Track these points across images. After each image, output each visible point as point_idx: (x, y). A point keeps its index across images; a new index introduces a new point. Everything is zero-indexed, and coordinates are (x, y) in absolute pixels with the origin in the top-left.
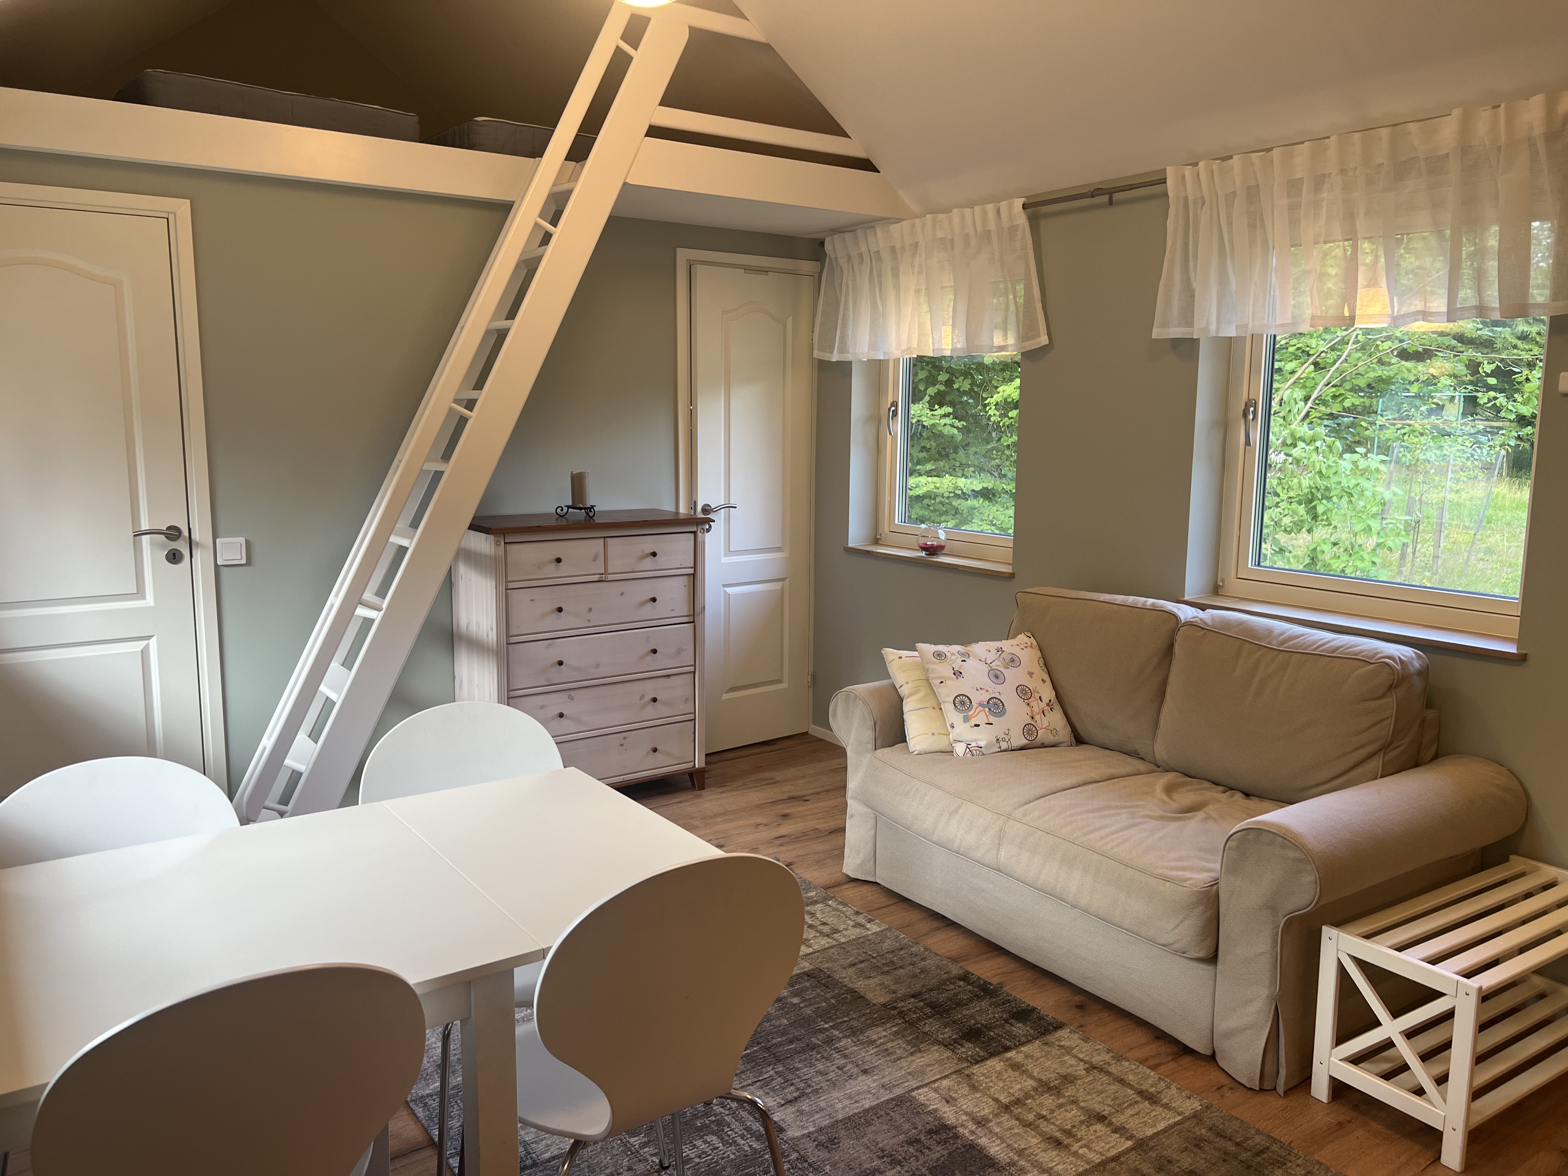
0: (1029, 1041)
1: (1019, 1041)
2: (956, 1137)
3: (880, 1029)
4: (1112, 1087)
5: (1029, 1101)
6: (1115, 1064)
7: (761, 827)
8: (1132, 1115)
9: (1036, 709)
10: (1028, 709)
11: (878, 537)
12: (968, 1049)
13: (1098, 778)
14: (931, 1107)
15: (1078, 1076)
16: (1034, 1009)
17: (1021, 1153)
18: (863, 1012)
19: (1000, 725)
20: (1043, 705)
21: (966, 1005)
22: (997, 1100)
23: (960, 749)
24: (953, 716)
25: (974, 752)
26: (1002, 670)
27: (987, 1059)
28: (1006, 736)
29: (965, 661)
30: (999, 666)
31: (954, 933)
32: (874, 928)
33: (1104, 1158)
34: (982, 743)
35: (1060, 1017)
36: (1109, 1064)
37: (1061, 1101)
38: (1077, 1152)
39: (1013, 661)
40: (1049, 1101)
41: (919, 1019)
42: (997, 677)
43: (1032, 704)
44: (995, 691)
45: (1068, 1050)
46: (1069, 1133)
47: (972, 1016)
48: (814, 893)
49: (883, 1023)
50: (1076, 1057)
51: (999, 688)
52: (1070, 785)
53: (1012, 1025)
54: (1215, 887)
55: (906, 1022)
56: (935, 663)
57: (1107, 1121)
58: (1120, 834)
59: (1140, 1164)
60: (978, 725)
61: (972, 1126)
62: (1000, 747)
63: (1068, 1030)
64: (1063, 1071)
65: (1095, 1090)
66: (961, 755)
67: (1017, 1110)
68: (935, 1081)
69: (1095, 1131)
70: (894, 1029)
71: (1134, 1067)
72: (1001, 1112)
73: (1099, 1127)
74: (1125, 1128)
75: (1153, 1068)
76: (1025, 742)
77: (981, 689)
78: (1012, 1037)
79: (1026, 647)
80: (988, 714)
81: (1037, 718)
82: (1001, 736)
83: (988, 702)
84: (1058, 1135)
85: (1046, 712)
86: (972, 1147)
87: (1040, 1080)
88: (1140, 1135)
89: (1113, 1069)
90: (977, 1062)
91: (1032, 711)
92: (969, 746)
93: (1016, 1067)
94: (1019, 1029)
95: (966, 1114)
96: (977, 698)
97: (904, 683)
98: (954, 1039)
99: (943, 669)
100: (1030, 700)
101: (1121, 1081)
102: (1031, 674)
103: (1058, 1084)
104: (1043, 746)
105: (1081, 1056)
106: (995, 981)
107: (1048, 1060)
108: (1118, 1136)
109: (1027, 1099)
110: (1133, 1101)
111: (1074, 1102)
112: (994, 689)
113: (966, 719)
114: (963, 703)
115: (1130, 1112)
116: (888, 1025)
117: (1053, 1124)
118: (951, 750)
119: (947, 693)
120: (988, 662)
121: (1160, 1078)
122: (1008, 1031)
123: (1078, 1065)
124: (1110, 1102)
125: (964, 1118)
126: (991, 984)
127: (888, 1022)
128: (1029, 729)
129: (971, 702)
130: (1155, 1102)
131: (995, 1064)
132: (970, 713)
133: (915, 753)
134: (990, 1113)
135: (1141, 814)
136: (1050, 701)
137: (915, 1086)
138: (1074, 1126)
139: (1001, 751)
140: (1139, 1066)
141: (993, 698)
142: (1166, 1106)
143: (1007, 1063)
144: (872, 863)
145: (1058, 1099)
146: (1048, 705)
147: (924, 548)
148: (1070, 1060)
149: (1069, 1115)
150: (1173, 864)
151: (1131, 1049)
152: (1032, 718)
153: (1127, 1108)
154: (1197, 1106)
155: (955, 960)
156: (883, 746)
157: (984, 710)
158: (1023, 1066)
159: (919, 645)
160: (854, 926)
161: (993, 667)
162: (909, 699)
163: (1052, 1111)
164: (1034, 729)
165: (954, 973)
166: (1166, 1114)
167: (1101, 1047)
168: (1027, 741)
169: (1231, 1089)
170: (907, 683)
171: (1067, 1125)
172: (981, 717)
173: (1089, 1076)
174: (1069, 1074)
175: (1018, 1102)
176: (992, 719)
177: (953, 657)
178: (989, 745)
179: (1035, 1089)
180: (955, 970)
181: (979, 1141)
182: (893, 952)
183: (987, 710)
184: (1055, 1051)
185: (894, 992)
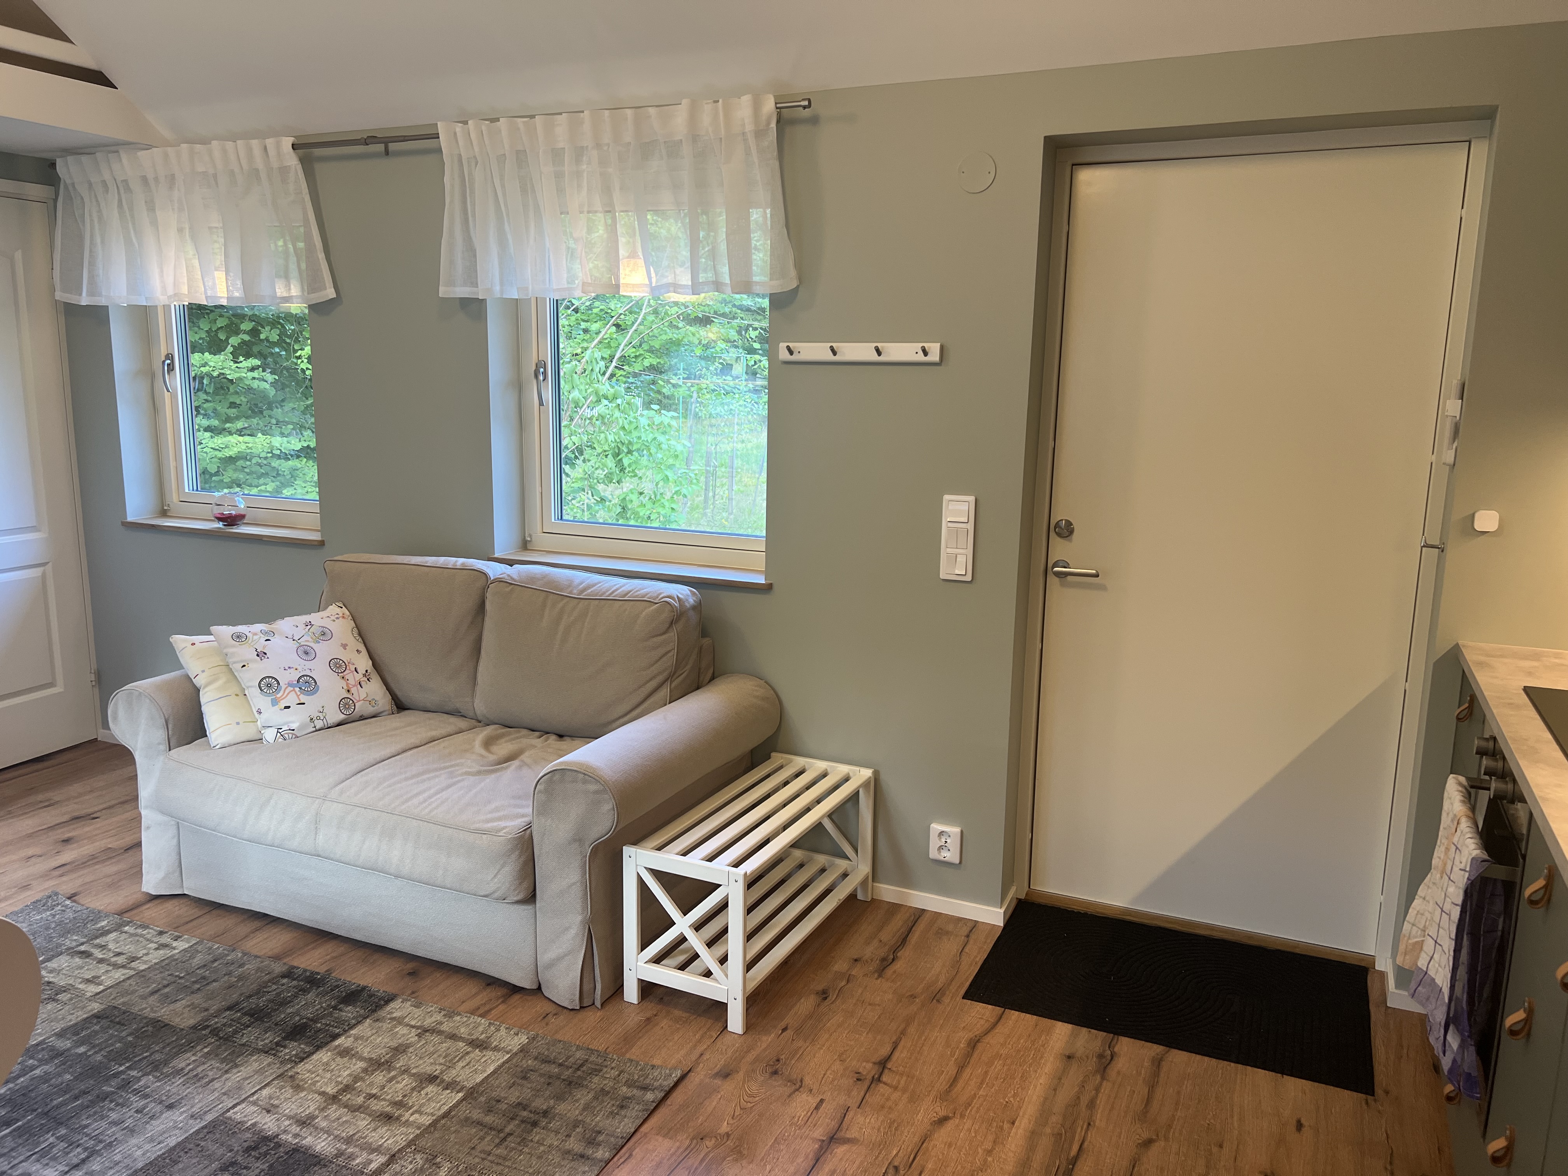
0: (359, 1023)
1: (349, 1024)
2: (278, 1145)
3: (189, 1055)
4: (444, 1045)
5: (359, 1084)
6: (447, 1021)
7: (33, 859)
8: (463, 1067)
9: (352, 682)
10: (343, 683)
11: (165, 508)
12: (293, 1048)
13: (418, 742)
14: (250, 1123)
15: (410, 1043)
18: (167, 1041)
19: (313, 703)
20: (359, 677)
21: (290, 1002)
22: (323, 1094)
23: (270, 735)
24: (259, 700)
25: (286, 736)
26: (312, 644)
27: (313, 1053)
28: (320, 714)
29: (269, 640)
30: (308, 641)
31: (276, 930)
32: (181, 945)
33: (434, 1118)
34: (293, 726)
35: (390, 989)
36: (441, 1023)
37: (393, 1073)
39: (324, 634)
41: (235, 1032)
42: (306, 653)
43: (347, 677)
44: (305, 668)
45: (400, 1021)
46: (399, 1104)
47: (297, 1013)
49: (192, 1047)
50: (407, 1025)
51: (309, 664)
52: (389, 755)
53: (341, 1010)
54: (528, 831)
56: (233, 646)
57: (438, 1081)
58: (438, 796)
59: (470, 1112)
60: (288, 707)
61: (295, 1129)
62: (315, 727)
63: (400, 1000)
64: (394, 1044)
65: (427, 1053)
66: (272, 741)
67: (345, 1098)
68: (253, 1094)
69: (427, 1094)
70: (206, 1050)
71: (465, 1019)
72: (328, 1105)
73: (431, 1089)
74: (456, 1081)
75: (482, 1016)
76: (342, 717)
77: (289, 668)
78: (340, 1022)
79: (337, 618)
80: (299, 693)
81: (353, 690)
82: (315, 714)
83: (298, 681)
84: (388, 1109)
85: (363, 684)
86: (296, 1150)
87: (371, 1059)
88: (469, 1084)
89: (445, 1027)
90: (302, 1060)
91: (347, 684)
92: (280, 731)
93: (345, 1053)
94: (349, 1012)
95: (289, 1118)
96: (285, 678)
97: (200, 672)
98: (276, 1043)
99: (246, 652)
100: (345, 673)
101: (453, 1037)
102: (344, 646)
103: (389, 1058)
105: (413, 1023)
106: (322, 970)
107: (379, 1036)
108: (448, 1091)
109: (356, 1083)
110: (464, 1053)
111: (406, 1071)
112: (303, 667)
113: (275, 702)
114: (269, 686)
115: (461, 1064)
117: (384, 1100)
118: (260, 738)
119: (251, 677)
120: (296, 638)
122: (336, 1018)
123: (410, 1033)
124: (442, 1061)
125: (287, 1123)
126: (318, 973)
128: (345, 703)
129: (278, 683)
131: (323, 1056)
132: (278, 696)
133: (217, 747)
134: (315, 1109)
135: (460, 772)
136: (367, 671)
138: (404, 1096)
139: (316, 731)
141: (303, 676)
143: (335, 1052)
144: (177, 874)
146: (364, 675)
147: (220, 519)
150: (489, 816)
151: (463, 1002)
152: (348, 691)
153: (458, 1061)
156: (180, 745)
157: (294, 690)
159: (214, 629)
160: (156, 949)
161: (302, 643)
162: (207, 689)
164: (351, 702)
166: (495, 1056)
167: (433, 1008)
169: (555, 1014)
170: (203, 671)
171: (398, 1097)
172: (291, 699)
173: (421, 1040)
174: (400, 1045)
175: (347, 1089)
177: (255, 637)
178: (301, 727)
183: (297, 689)
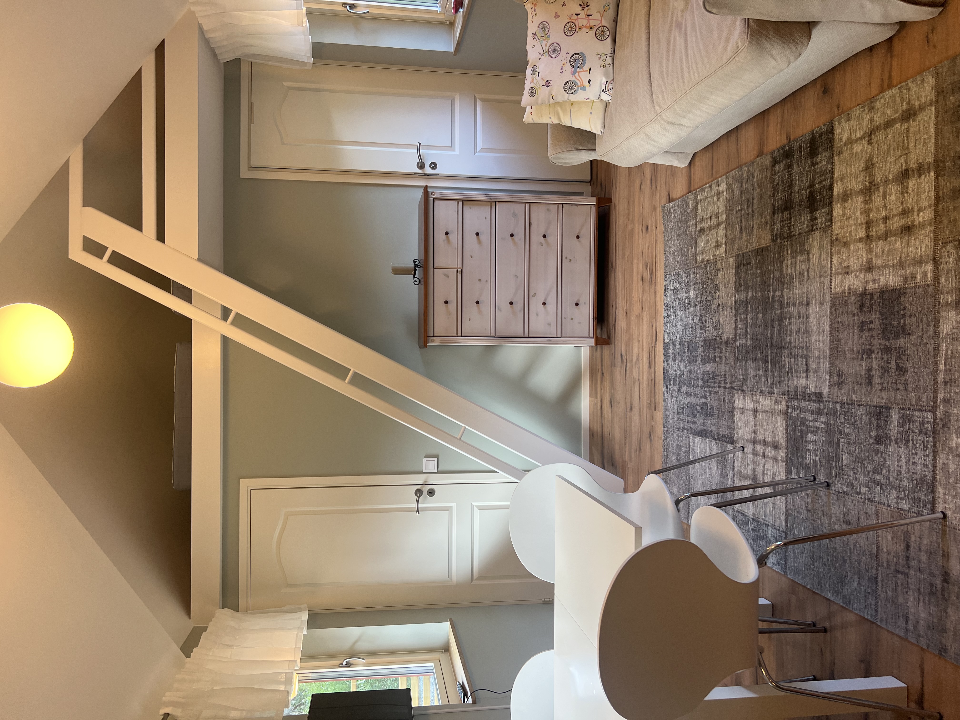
0: (833, 164)
1: (830, 171)
2: (872, 295)
3: (786, 261)
4: (889, 136)
5: (871, 215)
6: (875, 113)
8: (915, 146)
9: (585, 22)
10: (585, 30)
11: (448, 23)
12: (821, 214)
14: (846, 288)
15: (870, 155)
16: (813, 134)
17: (901, 265)
18: (772, 260)
19: (592, 62)
20: (583, 14)
21: (792, 181)
22: (860, 240)
23: (605, 97)
24: (580, 96)
25: (609, 87)
26: (550, 42)
27: (831, 212)
28: (602, 58)
29: (539, 73)
30: (546, 44)
32: (723, 187)
33: (933, 208)
34: (604, 81)
35: (824, 119)
36: (872, 119)
37: (881, 189)
38: (919, 223)
39: (544, 29)
40: (877, 200)
41: (789, 228)
42: (554, 50)
43: (580, 25)
44: (565, 57)
45: (850, 142)
46: (905, 213)
47: (801, 189)
48: (690, 202)
49: (783, 256)
50: (857, 140)
51: (563, 53)
53: (817, 164)
55: (787, 238)
56: (537, 98)
57: (910, 172)
59: (950, 183)
60: (590, 80)
61: (869, 277)
62: (610, 64)
63: (837, 123)
64: (862, 165)
65: (886, 154)
66: (611, 98)
67: (873, 232)
68: (831, 267)
69: (913, 190)
70: (789, 252)
71: (882, 100)
72: (870, 246)
73: (912, 183)
74: (921, 163)
75: (890, 87)
76: (609, 40)
77: (562, 69)
78: (824, 173)
79: (535, 11)
80: (582, 70)
81: (592, 23)
82: (601, 62)
83: (573, 67)
84: (902, 222)
85: (589, 13)
86: (882, 292)
87: (861, 190)
88: (930, 159)
89: (878, 120)
90: (831, 220)
91: (586, 27)
92: (605, 91)
93: (845, 197)
94: (822, 160)
95: (860, 270)
96: (568, 76)
97: (551, 120)
98: (810, 219)
99: (543, 93)
100: (577, 26)
101: (889, 124)
102: (557, 16)
103: (869, 179)
104: (616, 20)
105: (858, 135)
106: (784, 141)
107: (851, 166)
108: (923, 177)
109: (869, 216)
110: (905, 132)
111: (886, 182)
112: (563, 59)
113: (583, 88)
114: (571, 88)
115: (912, 145)
116: (785, 253)
117: (894, 216)
118: (605, 104)
119: (562, 96)
120: (542, 53)
121: (899, 88)
122: (820, 172)
123: (864, 146)
124: (899, 153)
125: (862, 276)
126: (784, 147)
127: (783, 252)
128: (600, 35)
129: (571, 81)
130: (915, 114)
131: (838, 210)
132: (579, 85)
133: (603, 131)
134: (867, 254)
136: (580, 5)
137: (829, 283)
138: (902, 203)
139: (613, 63)
140: (884, 96)
141: (570, 62)
142: (922, 108)
143: (840, 201)
145: (879, 190)
146: (583, 9)
148: (857, 148)
149: (893, 197)
152: (591, 28)
153: (908, 143)
154: (930, 81)
155: (760, 154)
157: (579, 72)
158: (846, 191)
160: (718, 199)
161: (547, 50)
162: (563, 121)
163: (885, 206)
164: (600, 29)
165: (768, 164)
166: (926, 116)
167: (858, 112)
168: (609, 39)
170: (550, 118)
171: (899, 207)
172: (584, 77)
173: (874, 146)
174: (867, 162)
175: (869, 224)
176: (586, 68)
177: (535, 81)
178: (606, 75)
179: (866, 202)
180: (767, 161)
181: (881, 283)
182: (741, 192)
183: (578, 70)
184: (846, 154)
185: (767, 223)
